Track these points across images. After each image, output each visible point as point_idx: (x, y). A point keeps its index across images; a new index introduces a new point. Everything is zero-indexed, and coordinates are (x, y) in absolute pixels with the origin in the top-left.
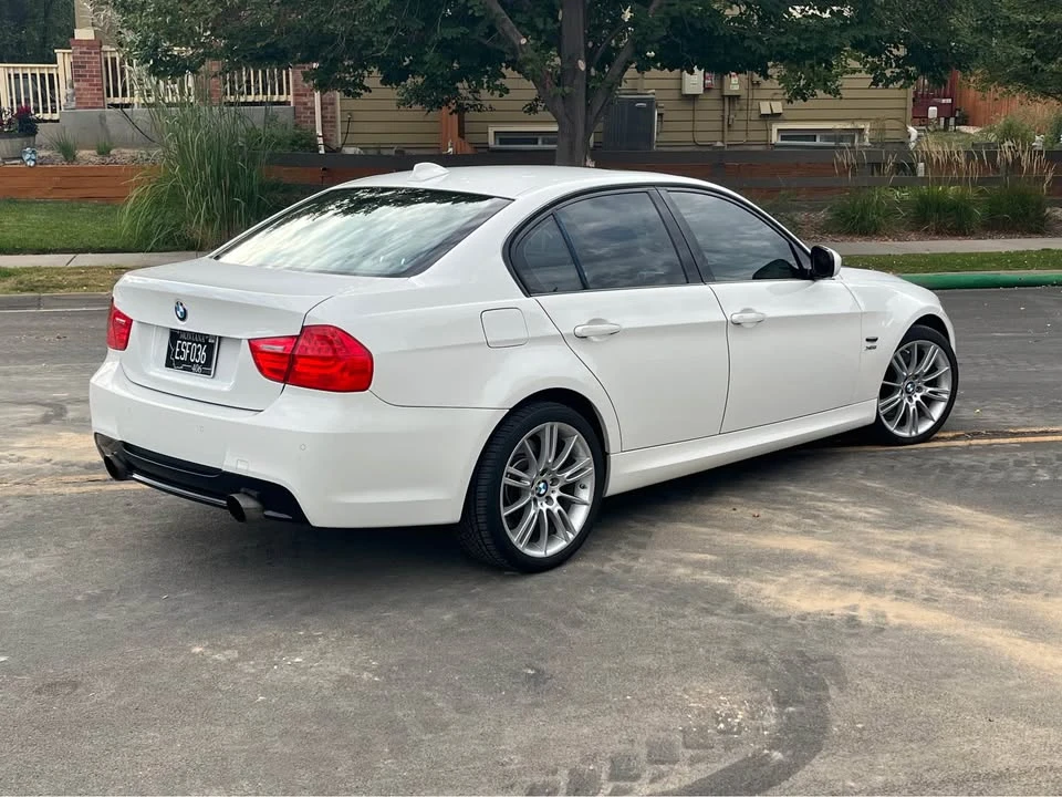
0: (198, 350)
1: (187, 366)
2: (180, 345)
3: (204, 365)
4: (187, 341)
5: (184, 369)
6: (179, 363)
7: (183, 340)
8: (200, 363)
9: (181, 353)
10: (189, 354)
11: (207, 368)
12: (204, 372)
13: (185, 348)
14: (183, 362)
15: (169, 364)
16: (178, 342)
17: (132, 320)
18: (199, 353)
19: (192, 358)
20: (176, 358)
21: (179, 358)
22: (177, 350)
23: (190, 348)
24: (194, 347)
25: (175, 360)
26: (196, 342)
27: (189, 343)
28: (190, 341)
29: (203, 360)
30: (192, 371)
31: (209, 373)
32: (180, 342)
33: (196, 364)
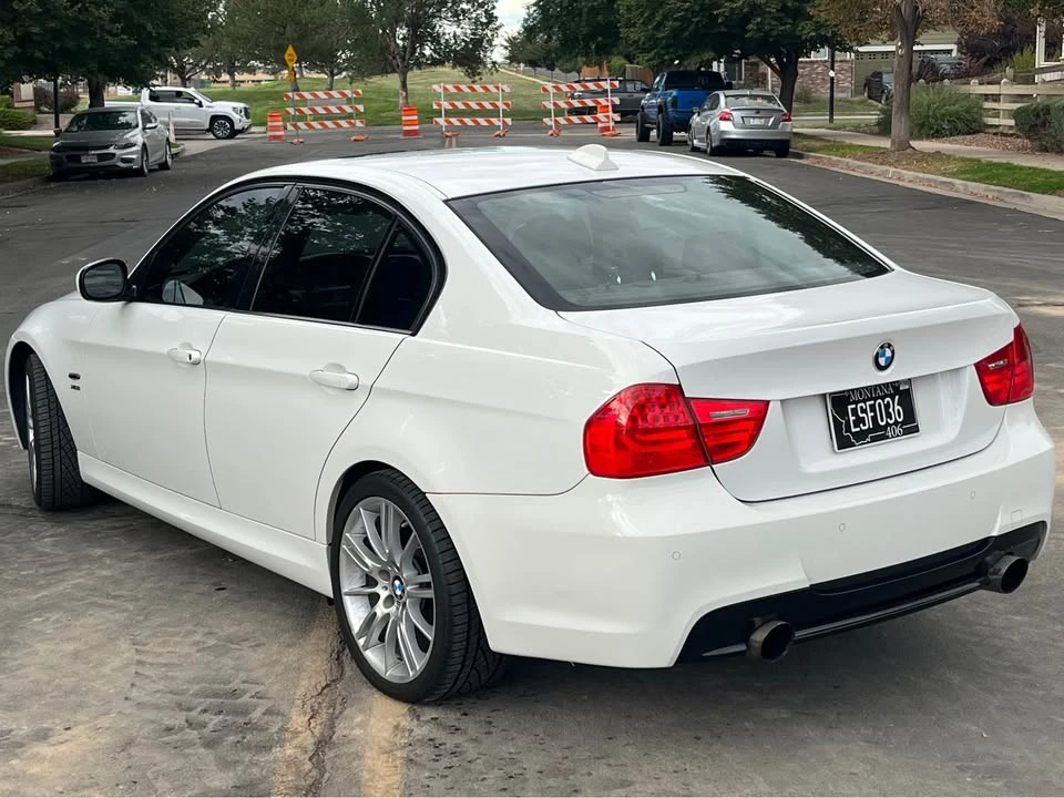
0: (887, 406)
1: (878, 434)
2: (854, 412)
3: (903, 423)
4: (864, 401)
5: (874, 440)
6: (861, 436)
7: (856, 403)
8: (896, 423)
9: (859, 421)
10: (874, 419)
11: (910, 425)
12: (907, 432)
13: (864, 411)
14: (869, 431)
15: (844, 443)
16: (850, 407)
17: (768, 402)
18: (891, 410)
19: (882, 420)
20: (854, 430)
21: (858, 429)
22: (852, 418)
23: (873, 408)
24: (879, 404)
25: (853, 434)
26: (879, 398)
27: (868, 403)
28: (869, 400)
29: (900, 417)
30: (887, 437)
31: (916, 430)
32: (854, 406)
33: (891, 425)
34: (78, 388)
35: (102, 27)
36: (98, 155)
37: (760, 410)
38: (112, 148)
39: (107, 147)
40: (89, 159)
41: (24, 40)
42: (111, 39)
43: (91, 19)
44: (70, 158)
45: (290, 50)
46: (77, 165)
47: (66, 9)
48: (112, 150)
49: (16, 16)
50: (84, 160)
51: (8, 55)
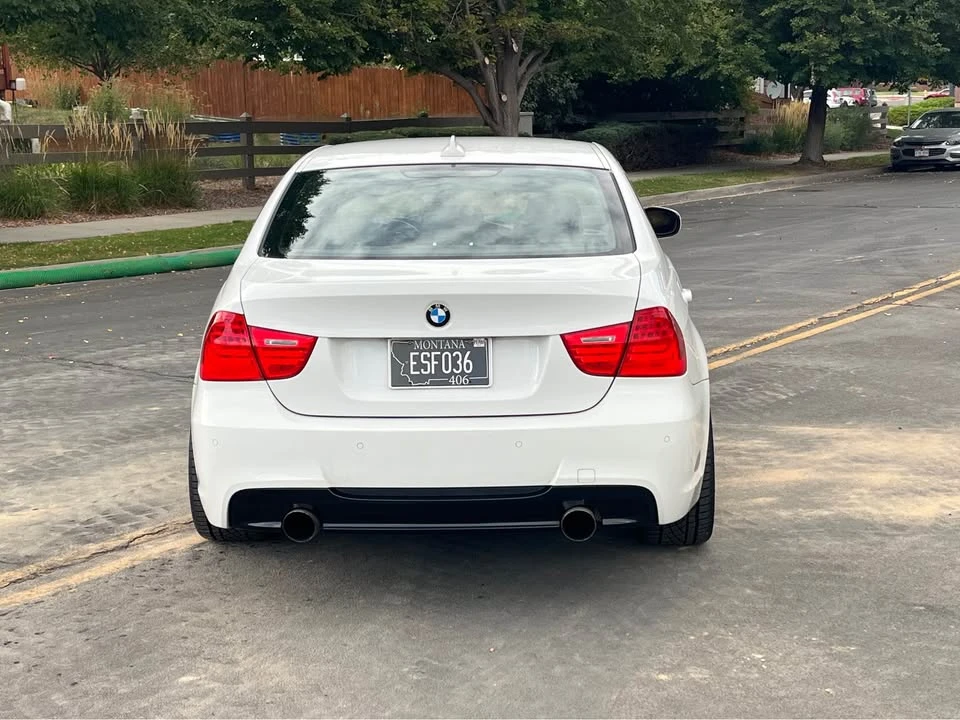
0: (455, 358)
1: (440, 379)
2: (417, 358)
3: (471, 375)
4: (430, 351)
5: (433, 384)
6: (420, 380)
7: (420, 351)
8: (463, 373)
9: (419, 366)
10: (438, 367)
11: (479, 376)
12: (474, 383)
13: (428, 359)
14: (430, 376)
15: (399, 383)
16: (412, 354)
17: (317, 338)
18: (459, 362)
19: (447, 370)
20: (412, 373)
21: (418, 373)
22: (412, 363)
23: (438, 358)
24: (447, 356)
25: (412, 376)
26: (447, 350)
27: (433, 353)
28: (435, 350)
29: (468, 369)
30: (451, 384)
31: (486, 382)
32: (417, 353)
33: (456, 375)
35: (920, 37)
36: (930, 149)
37: (308, 344)
38: (944, 144)
39: (940, 143)
40: (921, 153)
41: (847, 49)
42: (925, 46)
43: (909, 30)
44: (906, 152)
46: (912, 158)
47: (887, 21)
48: (943, 146)
49: (844, 28)
50: (918, 154)
51: (831, 61)
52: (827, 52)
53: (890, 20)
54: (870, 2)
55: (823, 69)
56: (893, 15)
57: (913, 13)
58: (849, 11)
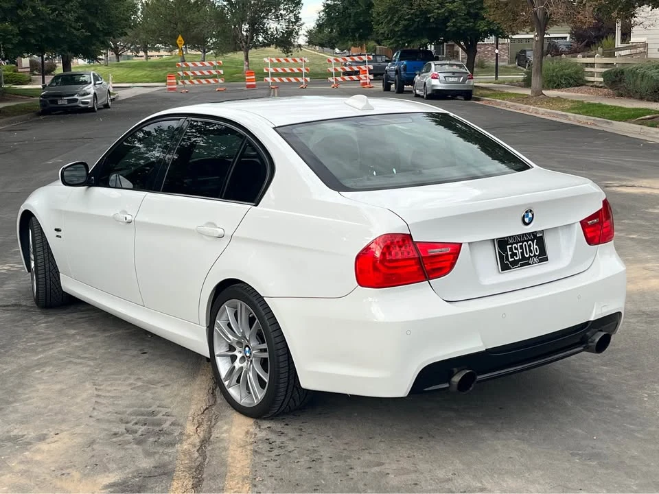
0: (530, 246)
1: (524, 262)
2: (511, 249)
3: (539, 256)
4: (517, 243)
5: (521, 265)
6: (515, 264)
7: (512, 244)
8: (535, 256)
9: (514, 255)
10: (522, 253)
11: (543, 257)
12: (541, 261)
13: (516, 249)
14: (519, 260)
15: (505, 267)
16: (508, 247)
17: (461, 244)
18: (532, 248)
19: (527, 254)
20: (510, 260)
21: (513, 259)
22: (509, 253)
23: (521, 247)
24: (525, 245)
25: (510, 262)
26: (525, 241)
27: (519, 244)
28: (519, 242)
29: (537, 252)
30: (530, 264)
31: (546, 259)
32: (510, 246)
33: (532, 257)
34: (60, 237)
35: (70, 26)
36: (68, 99)
37: (457, 248)
38: (76, 95)
39: (73, 95)
40: (63, 102)
41: (25, 33)
42: (75, 32)
43: (63, 20)
44: (51, 102)
45: (180, 38)
46: (56, 106)
48: (76, 97)
49: (20, 19)
50: (60, 102)
51: (15, 41)
52: (11, 35)
53: (52, 13)
54: (37, 2)
55: (10, 46)
56: (54, 10)
57: (64, 9)
58: (23, 7)
